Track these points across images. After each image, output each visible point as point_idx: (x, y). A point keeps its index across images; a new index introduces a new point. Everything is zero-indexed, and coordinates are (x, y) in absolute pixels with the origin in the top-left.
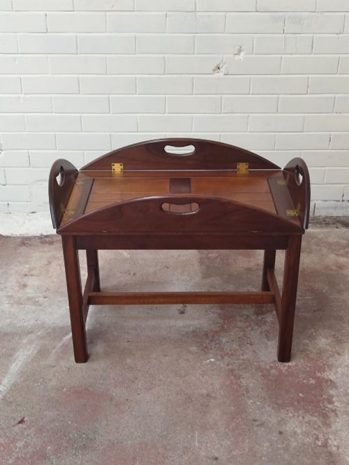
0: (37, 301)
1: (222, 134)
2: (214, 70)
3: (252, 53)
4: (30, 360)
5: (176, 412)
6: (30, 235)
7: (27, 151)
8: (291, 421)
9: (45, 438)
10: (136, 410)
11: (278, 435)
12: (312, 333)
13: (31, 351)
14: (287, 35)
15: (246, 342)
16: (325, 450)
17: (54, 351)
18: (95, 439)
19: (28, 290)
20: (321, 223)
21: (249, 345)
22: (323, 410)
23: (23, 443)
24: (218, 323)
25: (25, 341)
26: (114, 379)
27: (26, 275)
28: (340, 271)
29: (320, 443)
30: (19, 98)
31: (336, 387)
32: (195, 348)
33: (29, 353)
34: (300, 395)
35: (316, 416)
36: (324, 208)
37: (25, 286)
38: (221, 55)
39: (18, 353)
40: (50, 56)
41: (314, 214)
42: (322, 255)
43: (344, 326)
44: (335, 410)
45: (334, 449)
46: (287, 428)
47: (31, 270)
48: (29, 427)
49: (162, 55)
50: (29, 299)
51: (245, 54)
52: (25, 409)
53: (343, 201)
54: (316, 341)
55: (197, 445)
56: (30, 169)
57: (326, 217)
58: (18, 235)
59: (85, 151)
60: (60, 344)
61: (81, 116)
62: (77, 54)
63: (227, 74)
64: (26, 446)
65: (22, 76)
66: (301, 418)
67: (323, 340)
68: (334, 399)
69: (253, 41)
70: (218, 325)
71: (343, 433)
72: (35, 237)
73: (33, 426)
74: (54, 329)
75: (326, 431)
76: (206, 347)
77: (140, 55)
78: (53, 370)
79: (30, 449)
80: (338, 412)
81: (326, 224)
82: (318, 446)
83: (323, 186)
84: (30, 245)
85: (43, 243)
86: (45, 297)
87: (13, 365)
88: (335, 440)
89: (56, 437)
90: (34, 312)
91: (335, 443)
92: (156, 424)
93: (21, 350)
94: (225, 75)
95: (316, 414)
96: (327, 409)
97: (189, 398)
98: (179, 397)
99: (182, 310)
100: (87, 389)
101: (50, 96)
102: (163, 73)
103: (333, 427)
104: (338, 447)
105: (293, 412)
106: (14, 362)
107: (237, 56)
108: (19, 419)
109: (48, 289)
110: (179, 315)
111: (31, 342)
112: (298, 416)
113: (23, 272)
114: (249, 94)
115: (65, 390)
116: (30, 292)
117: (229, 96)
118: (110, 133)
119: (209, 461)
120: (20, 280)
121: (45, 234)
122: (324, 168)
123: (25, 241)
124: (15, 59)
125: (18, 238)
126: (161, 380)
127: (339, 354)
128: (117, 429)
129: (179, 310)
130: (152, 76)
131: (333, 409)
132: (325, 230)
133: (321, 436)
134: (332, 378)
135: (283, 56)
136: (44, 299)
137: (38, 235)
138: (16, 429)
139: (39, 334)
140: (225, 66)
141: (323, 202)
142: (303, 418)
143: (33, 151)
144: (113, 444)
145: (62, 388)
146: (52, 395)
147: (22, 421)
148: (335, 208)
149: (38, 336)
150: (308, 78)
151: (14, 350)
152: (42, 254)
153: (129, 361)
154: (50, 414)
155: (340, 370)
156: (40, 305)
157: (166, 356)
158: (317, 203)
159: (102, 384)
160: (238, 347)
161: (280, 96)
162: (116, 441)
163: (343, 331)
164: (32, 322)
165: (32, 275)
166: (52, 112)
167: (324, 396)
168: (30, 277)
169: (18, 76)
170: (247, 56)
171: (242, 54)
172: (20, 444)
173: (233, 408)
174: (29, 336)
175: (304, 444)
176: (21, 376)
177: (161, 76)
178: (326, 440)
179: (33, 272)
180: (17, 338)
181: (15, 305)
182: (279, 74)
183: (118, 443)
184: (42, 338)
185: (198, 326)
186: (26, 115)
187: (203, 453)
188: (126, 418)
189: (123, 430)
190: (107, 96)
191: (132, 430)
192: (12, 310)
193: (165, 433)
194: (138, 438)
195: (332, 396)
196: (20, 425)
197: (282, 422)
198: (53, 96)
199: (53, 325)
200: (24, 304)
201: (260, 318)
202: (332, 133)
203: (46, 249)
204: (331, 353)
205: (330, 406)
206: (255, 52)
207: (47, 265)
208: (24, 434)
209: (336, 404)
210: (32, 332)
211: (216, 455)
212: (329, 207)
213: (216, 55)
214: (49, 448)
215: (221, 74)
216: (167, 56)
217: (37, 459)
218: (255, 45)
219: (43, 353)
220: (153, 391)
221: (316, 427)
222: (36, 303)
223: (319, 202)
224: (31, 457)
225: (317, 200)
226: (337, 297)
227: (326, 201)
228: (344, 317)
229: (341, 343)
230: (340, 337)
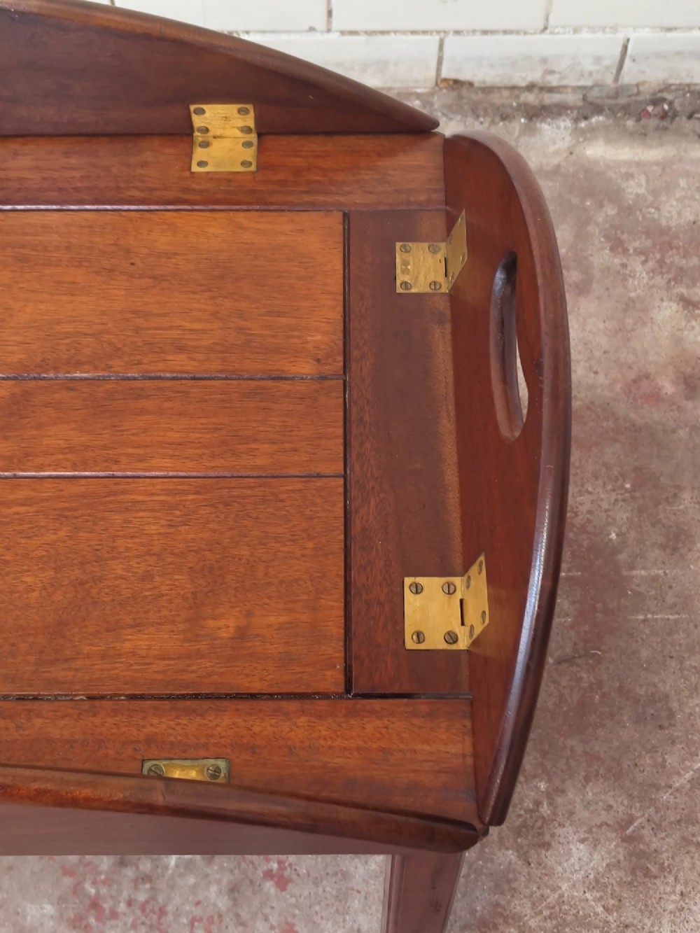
12: (538, 803)
15: (260, 873)
20: (641, 115)
21: (269, 886)
32: (49, 909)
36: (660, 56)
41: (616, 79)
42: (629, 305)
54: (550, 858)
57: (667, 88)
67: (579, 851)
76: (95, 904)
81: (664, 116)
132: (653, 153)
141: (662, 34)
158: (632, 36)
160: (223, 903)
163: (665, 796)
212: (679, 53)
223: (645, 33)
225: (635, 28)
226: (661, 572)
227: (669, 30)
228: (675, 705)
229: (647, 873)
230: (646, 832)
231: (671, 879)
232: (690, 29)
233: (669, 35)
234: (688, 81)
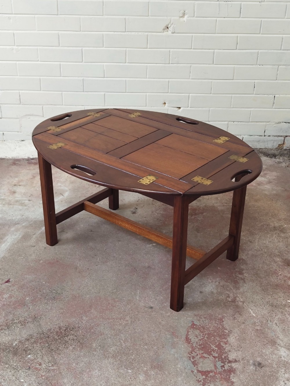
0: (23, 203)
1: (170, 80)
2: (164, 29)
3: (194, 16)
4: (16, 242)
5: (124, 277)
6: (20, 158)
7: (18, 91)
8: (210, 285)
9: (25, 292)
10: (94, 275)
11: (199, 294)
13: (17, 236)
14: (220, 2)
16: (233, 304)
17: (34, 236)
18: (62, 293)
19: (16, 195)
22: (235, 278)
23: (8, 295)
24: (160, 220)
25: (13, 229)
26: (79, 255)
27: (15, 185)
28: (259, 187)
29: (230, 300)
30: (13, 49)
31: (246, 264)
33: (15, 237)
34: (219, 268)
35: (229, 282)
37: (14, 192)
38: (169, 18)
39: (7, 237)
40: (36, 16)
43: (256, 223)
44: (244, 279)
45: (241, 303)
46: (206, 290)
47: (19, 182)
48: (13, 285)
49: (124, 17)
50: (17, 201)
51: (188, 17)
52: (11, 274)
53: (265, 136)
55: (138, 299)
56: (20, 106)
58: (10, 158)
59: (63, 93)
60: (40, 232)
61: (60, 65)
62: (58, 15)
63: (174, 33)
64: (10, 297)
65: (15, 32)
66: (217, 283)
68: (244, 272)
69: (194, 7)
70: (161, 222)
71: (248, 293)
72: (23, 159)
73: (16, 285)
74: (35, 222)
75: (235, 292)
77: (106, 17)
78: (33, 249)
79: (13, 299)
80: (246, 280)
82: (228, 301)
83: (250, 123)
84: (20, 165)
85: (29, 163)
86: (29, 200)
87: (3, 245)
88: (242, 298)
89: (33, 292)
90: (20, 210)
91: (242, 300)
92: (108, 285)
93: (10, 235)
94: (172, 33)
95: (229, 281)
96: (237, 278)
97: (135, 268)
98: (127, 268)
99: (134, 211)
100: (58, 261)
101: (36, 47)
102: (124, 31)
103: (241, 290)
104: (243, 302)
105: (212, 279)
106: (4, 243)
107: (181, 18)
108: (6, 280)
109: (32, 195)
110: (132, 215)
111: (17, 230)
112: (216, 282)
113: (13, 183)
114: (191, 49)
115: (42, 261)
116: (18, 197)
117: (175, 50)
118: (83, 78)
119: (146, 309)
120: (10, 189)
121: (31, 157)
122: (250, 109)
123: (16, 162)
124: (9, 18)
125: (11, 159)
126: (114, 257)
127: (251, 242)
128: (79, 288)
129: (132, 211)
130: (116, 33)
131: (243, 278)
133: (231, 295)
134: (244, 258)
135: (218, 19)
136: (29, 202)
137: (26, 158)
138: (4, 286)
139: (24, 224)
140: (172, 26)
141: (249, 137)
142: (219, 283)
143: (23, 91)
144: (76, 297)
145: (40, 261)
146: (31, 265)
147: (8, 281)
148: (259, 141)
149: (23, 226)
150: (237, 37)
151: (4, 235)
152: (28, 171)
153: (91, 244)
154: (30, 277)
155: (250, 253)
156: (26, 206)
157: (119, 241)
158: (244, 137)
159: (70, 258)
161: (216, 51)
162: (78, 295)
163: (256, 227)
164: (19, 217)
165: (20, 185)
166: (38, 61)
167: (236, 270)
168: (19, 187)
169: (12, 32)
170: (189, 18)
171: (186, 17)
172: (6, 296)
173: (167, 276)
174: (16, 226)
175: (218, 300)
176: (9, 252)
177: (123, 33)
178: (235, 298)
179: (21, 184)
180: (7, 227)
181: (6, 205)
182: (215, 33)
183: (79, 296)
184: (26, 227)
185: (146, 222)
186: (18, 62)
187: (142, 304)
188: (86, 281)
189: (83, 288)
190: (81, 48)
191: (91, 288)
192: (4, 208)
193: (115, 290)
194: (94, 293)
195: (243, 270)
196: (7, 284)
197: (203, 286)
198: (39, 47)
199: (35, 219)
200: (13, 205)
201: (193, 217)
202: (256, 81)
203: (31, 168)
204: (244, 241)
205: (240, 276)
206: (195, 16)
207: (31, 178)
208: (9, 289)
209: (245, 275)
210: (18, 224)
211: (152, 306)
212: (253, 141)
213: (165, 18)
214: (28, 298)
215: (169, 32)
216: (127, 17)
217: (18, 306)
218: (196, 10)
219: (26, 237)
220: (108, 264)
221: (228, 289)
222: (22, 204)
223: (246, 136)
224: (14, 304)
225: (244, 135)
226: (254, 204)
227: (251, 136)
228: (258, 218)
229: (253, 234)
230: (253, 231)
231: (258, 235)
232: (255, 135)
233: (251, 137)
234: (256, 147)
